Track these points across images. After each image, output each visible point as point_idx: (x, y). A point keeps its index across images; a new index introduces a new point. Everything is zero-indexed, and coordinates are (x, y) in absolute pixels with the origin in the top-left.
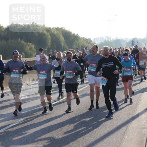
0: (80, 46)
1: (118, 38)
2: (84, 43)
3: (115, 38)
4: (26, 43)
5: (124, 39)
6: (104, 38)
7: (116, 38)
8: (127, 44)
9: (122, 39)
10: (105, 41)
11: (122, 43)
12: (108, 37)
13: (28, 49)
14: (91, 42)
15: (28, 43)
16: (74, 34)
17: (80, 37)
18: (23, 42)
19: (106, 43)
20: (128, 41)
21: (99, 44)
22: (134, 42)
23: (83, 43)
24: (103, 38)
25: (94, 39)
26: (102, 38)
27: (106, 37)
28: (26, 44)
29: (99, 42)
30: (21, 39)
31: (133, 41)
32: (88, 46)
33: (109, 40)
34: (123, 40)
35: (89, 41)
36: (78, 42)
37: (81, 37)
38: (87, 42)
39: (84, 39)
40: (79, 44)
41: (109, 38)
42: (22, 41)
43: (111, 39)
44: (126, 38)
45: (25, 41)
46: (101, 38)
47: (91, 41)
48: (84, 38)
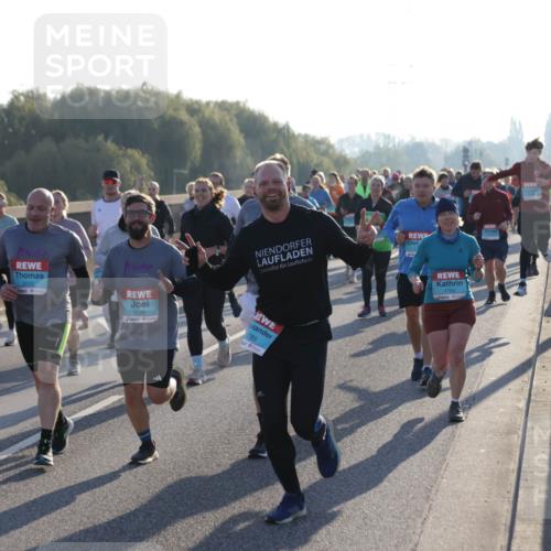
0: (295, 162)
1: (418, 140)
2: (308, 154)
3: (407, 140)
4: (121, 149)
5: (438, 142)
6: (374, 138)
7: (413, 138)
8: (447, 158)
9: (430, 141)
10: (377, 147)
11: (430, 156)
12: (385, 136)
13: (129, 169)
14: (331, 151)
15: (127, 147)
16: (275, 125)
17: (296, 133)
18: (111, 146)
19: (379, 154)
20: (450, 149)
21: (355, 156)
22: (470, 154)
23: (304, 153)
24: (369, 137)
25: (341, 141)
26: (365, 137)
27: (377, 134)
28: (121, 152)
29: (356, 150)
30: (106, 138)
31: (466, 151)
32: (322, 162)
33: (391, 146)
34: (433, 145)
35: (323, 147)
36: (288, 147)
37: (300, 135)
38: (317, 151)
39: (306, 141)
41: (387, 137)
43: (397, 140)
44: (446, 141)
45: (117, 144)
46: (362, 136)
47: (330, 146)
48: (306, 136)
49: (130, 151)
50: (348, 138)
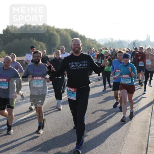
0: (86, 46)
1: (121, 40)
2: (90, 43)
3: (118, 40)
5: (126, 41)
6: (108, 39)
7: (119, 39)
8: (129, 45)
9: (124, 40)
10: (109, 42)
11: (124, 44)
12: (111, 38)
13: (40, 47)
14: (96, 43)
16: (81, 35)
17: (87, 38)
19: (110, 43)
20: (130, 43)
21: (103, 44)
24: (107, 39)
25: (99, 40)
27: (109, 38)
28: (37, 43)
29: (103, 42)
30: (33, 39)
31: (134, 43)
32: (94, 46)
33: (113, 41)
35: (94, 42)
36: (84, 42)
37: (88, 38)
38: (92, 43)
40: (85, 44)
42: (34, 40)
44: (129, 40)
45: (36, 40)
46: (105, 39)
47: (96, 42)
48: (89, 39)
49: (40, 42)
50: (101, 39)
